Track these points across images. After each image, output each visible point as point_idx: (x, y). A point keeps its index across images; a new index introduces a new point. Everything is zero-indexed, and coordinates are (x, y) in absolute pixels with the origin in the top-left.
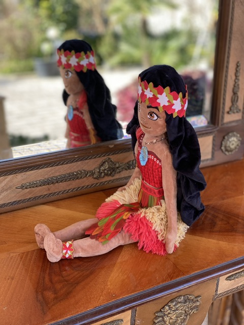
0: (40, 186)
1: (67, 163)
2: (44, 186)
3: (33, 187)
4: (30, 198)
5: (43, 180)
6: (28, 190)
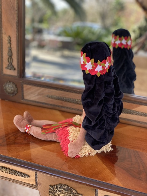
1: (73, 92)
2: (59, 100)
3: (53, 99)
5: (59, 97)
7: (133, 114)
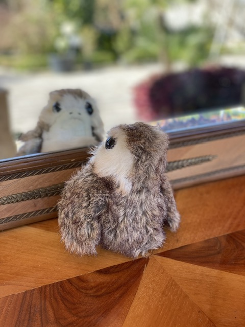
0: (23, 200)
1: (60, 170)
2: (27, 201)
3: (13, 202)
4: (8, 218)
5: (27, 193)
6: (5, 207)
7: (183, 166)
